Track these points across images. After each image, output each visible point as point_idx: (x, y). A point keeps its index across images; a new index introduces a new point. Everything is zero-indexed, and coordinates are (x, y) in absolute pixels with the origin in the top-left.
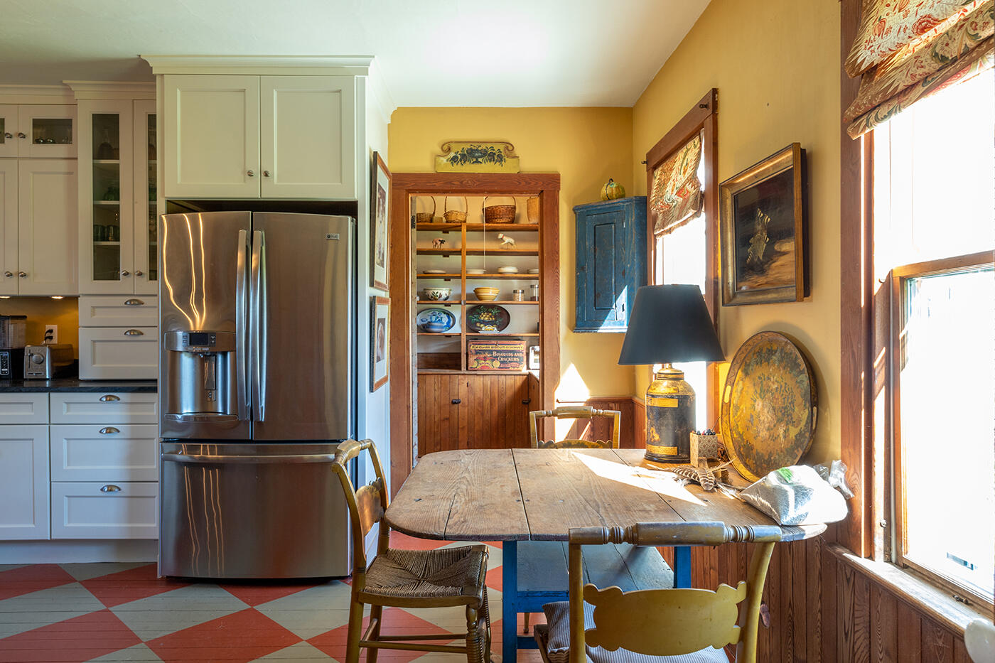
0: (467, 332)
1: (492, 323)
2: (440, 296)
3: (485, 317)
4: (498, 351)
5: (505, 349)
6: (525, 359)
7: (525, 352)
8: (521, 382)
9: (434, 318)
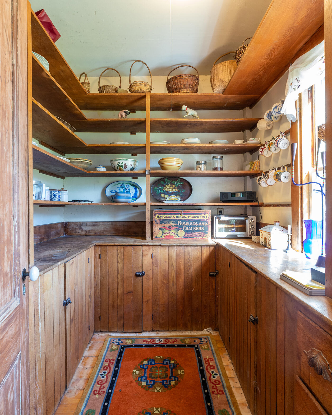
0: (152, 201)
1: (176, 194)
2: (126, 167)
3: (169, 188)
4: (182, 221)
5: (190, 218)
6: (210, 229)
7: (209, 221)
8: (208, 253)
9: (122, 190)
